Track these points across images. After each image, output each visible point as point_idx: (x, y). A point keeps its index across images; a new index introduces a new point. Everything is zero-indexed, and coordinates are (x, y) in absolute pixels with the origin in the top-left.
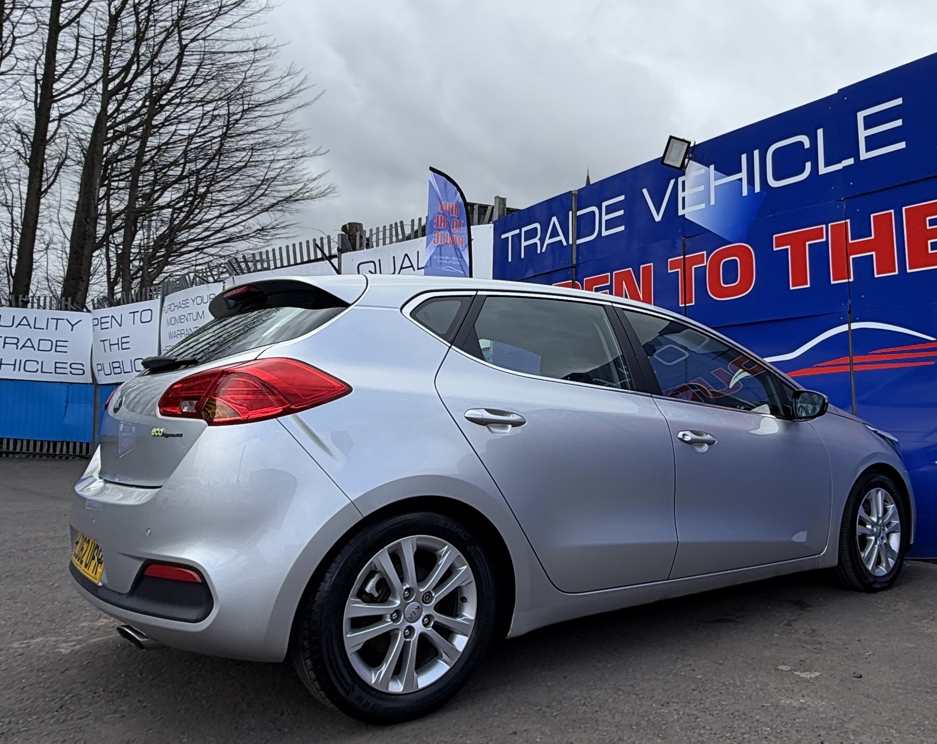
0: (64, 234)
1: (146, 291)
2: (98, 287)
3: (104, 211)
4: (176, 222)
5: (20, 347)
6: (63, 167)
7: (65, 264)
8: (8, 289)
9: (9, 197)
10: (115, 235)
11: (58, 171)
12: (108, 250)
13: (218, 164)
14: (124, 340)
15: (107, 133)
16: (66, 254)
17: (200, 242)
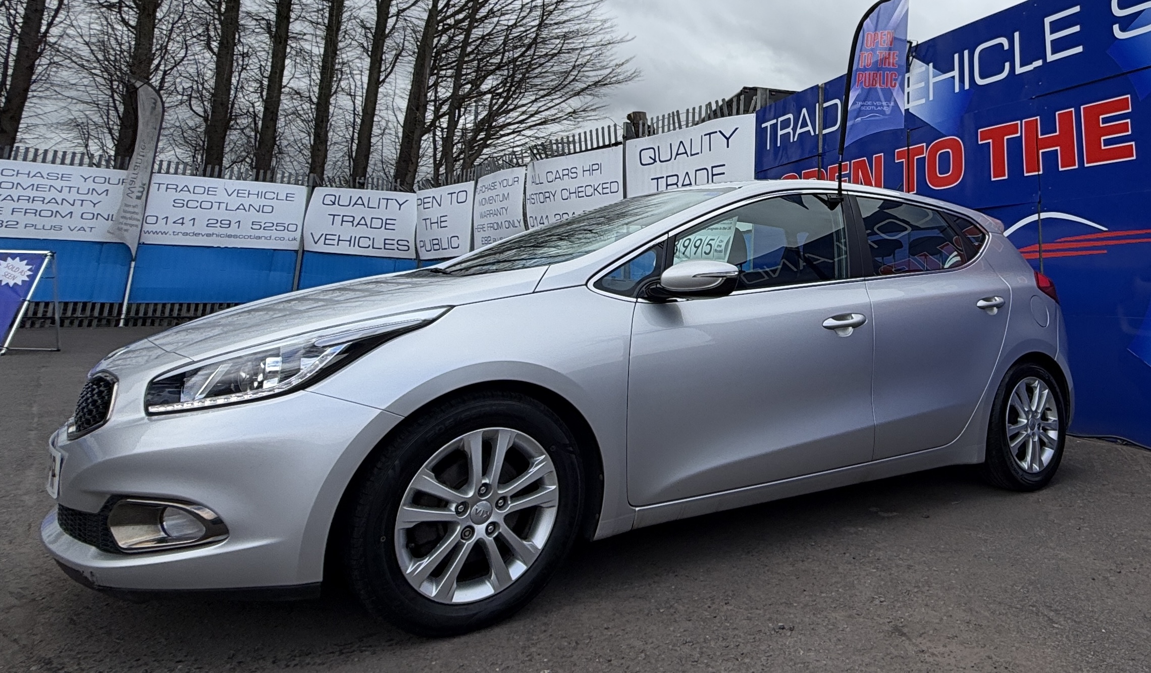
0: (398, 121)
1: (467, 172)
2: (425, 168)
3: (433, 98)
4: (494, 109)
5: (355, 225)
6: (400, 57)
7: (398, 147)
8: (348, 171)
9: (353, 87)
10: (442, 120)
11: (395, 62)
12: (435, 134)
13: (535, 52)
14: (443, 219)
15: (438, 26)
16: (398, 138)
17: (516, 126)
